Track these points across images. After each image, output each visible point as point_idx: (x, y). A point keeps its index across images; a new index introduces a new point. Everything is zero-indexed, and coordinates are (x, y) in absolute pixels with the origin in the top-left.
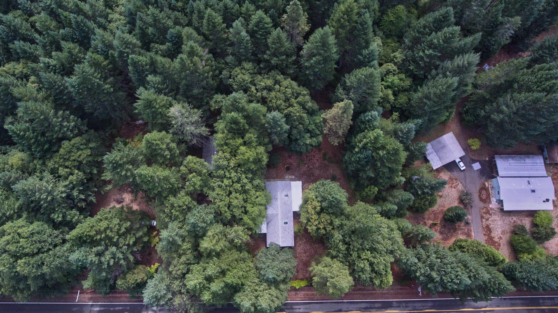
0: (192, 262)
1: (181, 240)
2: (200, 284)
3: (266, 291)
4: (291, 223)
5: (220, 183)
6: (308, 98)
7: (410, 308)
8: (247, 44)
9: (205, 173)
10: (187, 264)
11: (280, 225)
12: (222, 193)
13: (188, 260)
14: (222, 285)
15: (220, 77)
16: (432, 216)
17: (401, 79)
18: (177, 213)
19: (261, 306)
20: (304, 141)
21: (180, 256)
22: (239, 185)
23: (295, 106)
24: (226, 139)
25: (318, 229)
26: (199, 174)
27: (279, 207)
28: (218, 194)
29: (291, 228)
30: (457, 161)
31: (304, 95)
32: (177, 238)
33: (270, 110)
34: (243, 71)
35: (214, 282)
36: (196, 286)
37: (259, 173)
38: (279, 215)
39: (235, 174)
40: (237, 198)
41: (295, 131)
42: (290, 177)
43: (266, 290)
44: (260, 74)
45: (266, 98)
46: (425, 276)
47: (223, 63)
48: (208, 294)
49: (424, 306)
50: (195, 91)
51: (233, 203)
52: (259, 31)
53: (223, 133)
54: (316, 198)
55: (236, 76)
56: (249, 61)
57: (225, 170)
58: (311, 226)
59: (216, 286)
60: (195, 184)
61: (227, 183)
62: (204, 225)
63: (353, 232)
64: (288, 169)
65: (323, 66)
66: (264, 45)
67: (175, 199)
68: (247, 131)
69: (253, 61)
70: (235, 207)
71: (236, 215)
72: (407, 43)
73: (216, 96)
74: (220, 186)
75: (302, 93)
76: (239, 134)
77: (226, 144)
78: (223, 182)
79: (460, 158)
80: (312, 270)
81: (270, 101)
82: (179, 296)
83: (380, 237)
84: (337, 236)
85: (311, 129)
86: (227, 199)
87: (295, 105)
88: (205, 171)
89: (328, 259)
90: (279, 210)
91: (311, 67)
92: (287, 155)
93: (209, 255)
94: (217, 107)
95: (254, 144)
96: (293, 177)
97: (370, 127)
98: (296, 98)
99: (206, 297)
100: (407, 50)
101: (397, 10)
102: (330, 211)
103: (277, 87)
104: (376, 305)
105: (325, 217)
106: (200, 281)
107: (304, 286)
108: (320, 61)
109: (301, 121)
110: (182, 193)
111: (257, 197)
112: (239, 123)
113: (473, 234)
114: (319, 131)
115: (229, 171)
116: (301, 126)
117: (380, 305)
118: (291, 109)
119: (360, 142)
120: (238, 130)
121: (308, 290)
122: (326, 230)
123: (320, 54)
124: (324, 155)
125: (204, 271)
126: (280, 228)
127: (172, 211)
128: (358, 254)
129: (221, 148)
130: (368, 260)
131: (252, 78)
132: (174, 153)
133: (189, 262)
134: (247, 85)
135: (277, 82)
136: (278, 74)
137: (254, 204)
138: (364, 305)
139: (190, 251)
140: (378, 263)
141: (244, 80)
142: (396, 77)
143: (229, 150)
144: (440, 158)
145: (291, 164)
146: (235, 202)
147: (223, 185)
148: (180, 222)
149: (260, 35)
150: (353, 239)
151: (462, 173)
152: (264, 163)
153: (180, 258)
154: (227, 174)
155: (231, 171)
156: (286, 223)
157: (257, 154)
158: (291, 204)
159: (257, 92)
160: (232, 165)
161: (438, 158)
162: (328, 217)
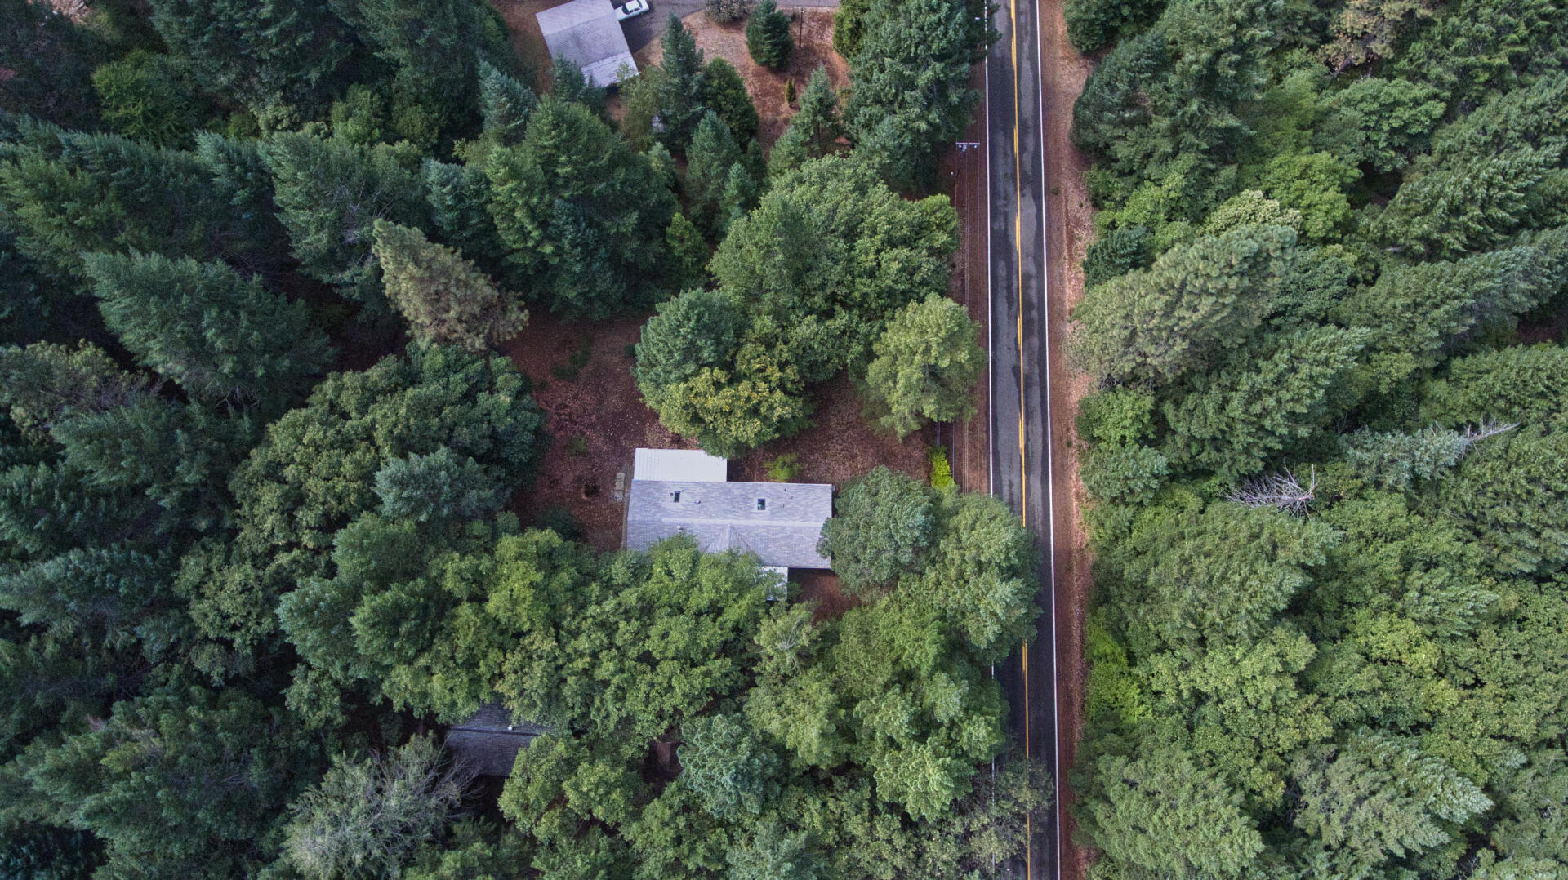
0: (868, 795)
1: (792, 835)
2: (937, 755)
3: (964, 537)
4: (763, 489)
5: (608, 694)
6: (348, 377)
7: (1011, 189)
8: (100, 560)
9: (569, 747)
10: (871, 815)
11: (767, 523)
12: (643, 687)
13: (859, 809)
14: (942, 678)
15: (217, 680)
16: (770, 102)
17: (348, 115)
18: (700, 848)
19: (1008, 549)
20: (503, 412)
21: (848, 841)
22: (622, 624)
23: (374, 421)
24: (451, 664)
25: (782, 386)
26: (569, 766)
27: (711, 521)
28: (647, 701)
29: (777, 490)
30: (624, 16)
31: (339, 389)
32: (785, 845)
33: (372, 503)
34: (209, 589)
35: (933, 705)
36: (944, 767)
37: (589, 564)
38: (735, 522)
39: (583, 638)
40: (665, 635)
41: (464, 434)
42: (619, 485)
43: (959, 541)
44: (235, 531)
45: (326, 515)
46: (928, 108)
47: (168, 670)
48: (970, 729)
49: (1005, 154)
50: (255, 775)
51: (681, 646)
52: (54, 513)
53: (428, 671)
54: (685, 379)
55: (226, 617)
56: (178, 567)
57: (564, 673)
58: (771, 408)
59: (946, 698)
60: (602, 781)
61: (611, 666)
62: (745, 745)
63: (798, 280)
64: (592, 491)
65: (243, 315)
66: (121, 506)
67: (651, 861)
68: (435, 584)
69: (180, 551)
70: (694, 641)
71: (720, 639)
72: (232, 76)
73: (292, 702)
74: (621, 697)
75: (330, 395)
76: (441, 615)
77: (471, 664)
78: (606, 684)
79: (616, 7)
80: (905, 426)
81: (339, 499)
82: (975, 843)
83: (816, 209)
84: (806, 328)
85: (465, 387)
86: (666, 667)
87: (368, 418)
88: (560, 747)
89: (874, 369)
90: (719, 521)
91: (241, 352)
92: (546, 491)
93: (846, 731)
94: (336, 701)
95: (486, 563)
96: (621, 475)
97: (478, 194)
98: (346, 416)
99: (980, 734)
100: (254, 80)
101: (108, 89)
102: (729, 337)
103: (289, 472)
104: (1002, 273)
105: (749, 356)
106: (928, 754)
107: (950, 463)
108: (220, 317)
109: (431, 407)
110: (631, 831)
111: (669, 573)
112: (397, 605)
113: (824, 10)
114: (473, 362)
115: (571, 661)
116: (447, 411)
117: (1002, 264)
118: (380, 435)
119: (526, 236)
120: (423, 618)
121: (960, 457)
122: (787, 363)
123: (195, 315)
124: (560, 374)
125: (899, 748)
126: (775, 523)
127: (691, 866)
128: (860, 276)
129: (485, 685)
130: (878, 252)
131: (243, 560)
132: (481, 859)
133: (865, 804)
134: (267, 580)
135: (273, 472)
136: (245, 468)
137: (691, 584)
138: (1003, 306)
139: (832, 806)
140: (889, 223)
141: (246, 589)
142: (338, 128)
143: (494, 655)
144: (609, 55)
145: (579, 479)
146: (679, 638)
147: (615, 681)
148: (732, 840)
149: (72, 513)
150: (818, 281)
151: (657, 9)
152: (557, 541)
153: (853, 838)
154: (581, 664)
155: (569, 650)
156: (762, 503)
157: (519, 557)
158: (703, 485)
159: (297, 545)
160: (549, 645)
161: (607, 61)
162: (749, 347)
